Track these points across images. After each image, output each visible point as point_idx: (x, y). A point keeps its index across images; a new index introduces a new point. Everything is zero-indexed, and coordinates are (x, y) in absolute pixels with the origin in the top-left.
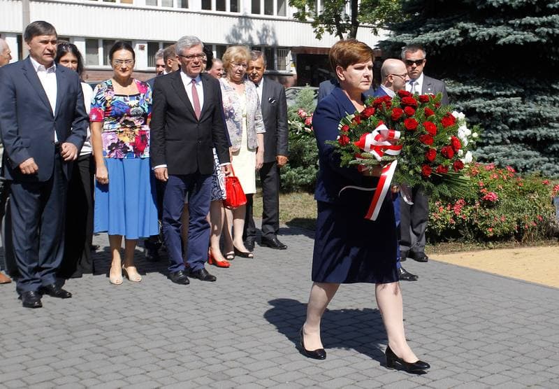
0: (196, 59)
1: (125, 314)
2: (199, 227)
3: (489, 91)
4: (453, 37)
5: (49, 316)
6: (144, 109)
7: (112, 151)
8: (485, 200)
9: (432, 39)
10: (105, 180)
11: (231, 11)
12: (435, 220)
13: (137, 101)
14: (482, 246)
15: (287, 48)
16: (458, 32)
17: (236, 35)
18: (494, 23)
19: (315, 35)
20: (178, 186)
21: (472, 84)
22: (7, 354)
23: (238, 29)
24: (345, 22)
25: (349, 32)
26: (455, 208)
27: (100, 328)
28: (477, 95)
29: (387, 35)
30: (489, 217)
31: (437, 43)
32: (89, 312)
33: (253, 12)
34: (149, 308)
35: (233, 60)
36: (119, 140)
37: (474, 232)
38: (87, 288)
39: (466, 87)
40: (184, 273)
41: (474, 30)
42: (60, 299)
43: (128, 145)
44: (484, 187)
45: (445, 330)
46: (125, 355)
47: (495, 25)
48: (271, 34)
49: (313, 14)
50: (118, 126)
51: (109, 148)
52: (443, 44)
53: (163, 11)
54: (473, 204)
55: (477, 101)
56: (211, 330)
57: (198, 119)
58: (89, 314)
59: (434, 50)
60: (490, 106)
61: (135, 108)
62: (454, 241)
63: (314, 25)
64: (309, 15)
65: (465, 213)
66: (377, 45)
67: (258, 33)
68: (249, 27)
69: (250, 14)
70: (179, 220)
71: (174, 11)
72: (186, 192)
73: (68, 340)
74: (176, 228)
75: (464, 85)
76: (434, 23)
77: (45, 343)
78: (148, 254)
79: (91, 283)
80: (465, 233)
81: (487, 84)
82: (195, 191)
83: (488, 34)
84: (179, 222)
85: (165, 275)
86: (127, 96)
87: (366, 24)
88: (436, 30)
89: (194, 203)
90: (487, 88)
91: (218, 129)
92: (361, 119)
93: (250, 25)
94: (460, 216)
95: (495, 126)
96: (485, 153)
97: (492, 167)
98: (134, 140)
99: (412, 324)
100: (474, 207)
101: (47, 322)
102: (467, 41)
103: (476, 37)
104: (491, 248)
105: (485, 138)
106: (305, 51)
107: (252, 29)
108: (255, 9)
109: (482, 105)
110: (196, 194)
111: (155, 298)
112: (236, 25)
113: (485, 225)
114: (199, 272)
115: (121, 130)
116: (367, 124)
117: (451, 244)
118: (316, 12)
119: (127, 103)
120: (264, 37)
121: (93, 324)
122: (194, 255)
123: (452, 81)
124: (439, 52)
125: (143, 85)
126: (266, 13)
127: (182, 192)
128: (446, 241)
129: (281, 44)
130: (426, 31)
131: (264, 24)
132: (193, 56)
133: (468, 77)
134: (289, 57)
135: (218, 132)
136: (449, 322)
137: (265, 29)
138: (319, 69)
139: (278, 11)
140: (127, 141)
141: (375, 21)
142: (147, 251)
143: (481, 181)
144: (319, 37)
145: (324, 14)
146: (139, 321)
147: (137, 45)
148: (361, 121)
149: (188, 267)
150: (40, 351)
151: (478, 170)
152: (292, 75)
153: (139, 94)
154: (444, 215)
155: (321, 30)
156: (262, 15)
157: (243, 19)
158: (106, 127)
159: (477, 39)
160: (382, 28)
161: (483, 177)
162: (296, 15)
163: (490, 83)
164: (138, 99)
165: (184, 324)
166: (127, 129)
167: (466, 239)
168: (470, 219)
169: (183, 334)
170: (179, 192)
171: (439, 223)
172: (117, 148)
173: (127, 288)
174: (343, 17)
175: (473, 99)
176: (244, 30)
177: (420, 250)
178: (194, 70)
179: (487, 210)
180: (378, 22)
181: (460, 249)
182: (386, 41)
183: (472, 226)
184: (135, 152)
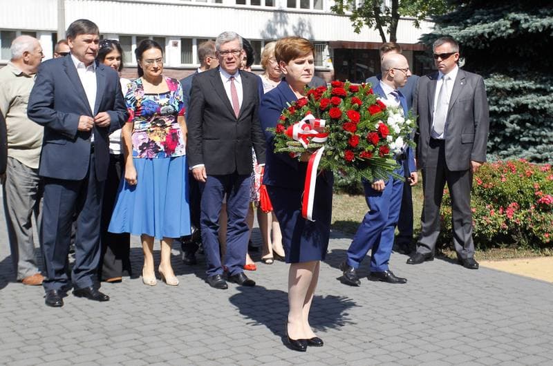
0: (230, 55)
1: (163, 319)
2: (237, 229)
3: (543, 86)
4: (503, 29)
5: (87, 319)
6: (174, 107)
7: (143, 151)
8: (540, 203)
9: (480, 31)
10: (133, 181)
11: (267, 5)
12: (485, 224)
13: (167, 100)
14: (538, 253)
15: (323, 42)
16: (508, 23)
17: (271, 30)
18: (549, 13)
19: (354, 28)
20: (216, 187)
21: (523, 79)
22: (46, 358)
23: (273, 24)
24: (384, 15)
25: (389, 25)
26: (507, 212)
27: (139, 333)
28: (530, 91)
29: (431, 28)
30: (545, 222)
31: (486, 36)
32: (128, 316)
33: (288, 6)
34: (187, 313)
35: (271, 56)
36: (149, 139)
37: (529, 237)
38: (124, 292)
39: (517, 82)
40: (222, 277)
41: (526, 20)
42: (98, 302)
43: (159, 144)
44: (539, 190)
45: (501, 343)
46: (165, 361)
47: (549, 16)
48: (307, 28)
49: (351, 7)
50: (149, 125)
51: (141, 148)
52: (493, 37)
53: (197, 6)
54: (527, 207)
55: (529, 96)
56: (251, 337)
57: (237, 117)
58: (126, 319)
59: (483, 43)
60: (544, 102)
61: (165, 106)
62: (506, 247)
63: (353, 18)
64: (347, 8)
65: (518, 217)
66: (420, 39)
67: (294, 27)
68: (284, 22)
69: (285, 8)
70: (217, 222)
71: (207, 6)
72: (224, 194)
73: (107, 345)
74: (214, 231)
75: (515, 80)
76: (482, 14)
77: (84, 347)
78: (186, 257)
79: (128, 286)
80: (518, 238)
81: (540, 79)
82: (233, 192)
83: (542, 25)
84: (217, 225)
85: (203, 279)
86: (157, 95)
87: (408, 17)
88: (485, 22)
89: (232, 205)
90: (541, 83)
91: (257, 128)
92: (295, 109)
93: (285, 19)
94: (513, 221)
95: (549, 123)
96: (538, 152)
97: (548, 168)
98: (165, 140)
99: (464, 336)
100: (527, 211)
101: (86, 325)
102: (518, 33)
103: (528, 28)
104: (547, 255)
105: (538, 136)
106: (343, 46)
107: (287, 23)
108: (291, 3)
109: (535, 101)
110: (234, 196)
111: (193, 303)
112: (271, 20)
113: (541, 231)
114: (237, 276)
115: (152, 129)
116: (300, 113)
117: (503, 250)
118: (354, 5)
119: (157, 102)
120: (300, 31)
121: (132, 328)
122: (233, 259)
123: (502, 76)
124: (488, 45)
125: (173, 82)
126: (302, 6)
127: (220, 192)
128: (498, 247)
129: (318, 38)
130: (474, 23)
131: (300, 18)
132: (227, 52)
133: (519, 71)
134: (326, 52)
135: (257, 131)
136: (504, 335)
137: (301, 24)
138: (358, 64)
139: (315, 4)
140: (158, 140)
141: (417, 13)
142: (184, 254)
143: (536, 183)
144: (357, 31)
145: (363, 7)
146: (178, 327)
147: (171, 42)
148: (295, 111)
149: (226, 271)
150: (78, 355)
151: (533, 171)
152: (329, 71)
153: (169, 92)
154: (495, 219)
155: (360, 23)
156: (298, 8)
157: (279, 14)
158: (136, 126)
159: (530, 30)
160: (425, 20)
161: (538, 179)
162: (334, 8)
163: (544, 78)
164: (168, 97)
165: (224, 331)
166: (158, 129)
167: (520, 244)
168: (524, 224)
169: (223, 341)
170: (217, 193)
171: (490, 228)
172: (148, 148)
173: (165, 291)
174: (382, 9)
175: (524, 95)
176: (279, 25)
177: (469, 256)
178: (229, 66)
179: (543, 214)
180: (420, 14)
181: (513, 256)
182: (430, 34)
183: (525, 231)
184: (166, 152)
